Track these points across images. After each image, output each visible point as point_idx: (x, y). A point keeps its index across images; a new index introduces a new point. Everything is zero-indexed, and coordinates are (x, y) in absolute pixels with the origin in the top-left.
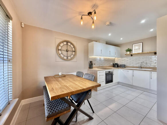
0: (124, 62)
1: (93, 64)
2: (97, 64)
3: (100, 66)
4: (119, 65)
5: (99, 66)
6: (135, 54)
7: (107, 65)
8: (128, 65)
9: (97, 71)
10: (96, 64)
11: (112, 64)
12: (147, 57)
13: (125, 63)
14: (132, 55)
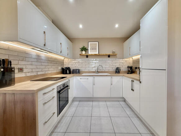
0: (78, 65)
1: (16, 71)
2: (30, 70)
3: (39, 73)
4: (72, 70)
5: (35, 74)
6: (92, 55)
7: (53, 72)
8: (83, 70)
9: (33, 94)
10: (25, 70)
11: (60, 68)
12: (103, 59)
13: (79, 67)
14: (87, 56)
